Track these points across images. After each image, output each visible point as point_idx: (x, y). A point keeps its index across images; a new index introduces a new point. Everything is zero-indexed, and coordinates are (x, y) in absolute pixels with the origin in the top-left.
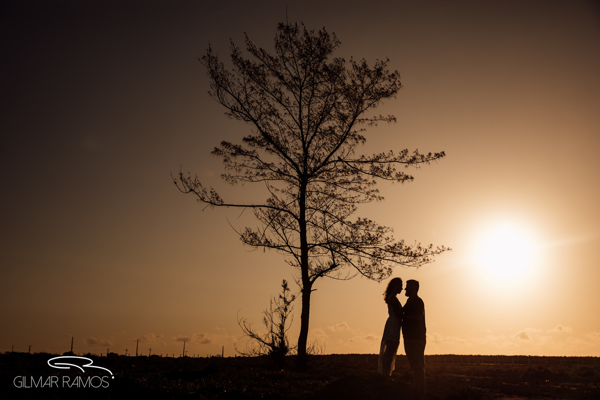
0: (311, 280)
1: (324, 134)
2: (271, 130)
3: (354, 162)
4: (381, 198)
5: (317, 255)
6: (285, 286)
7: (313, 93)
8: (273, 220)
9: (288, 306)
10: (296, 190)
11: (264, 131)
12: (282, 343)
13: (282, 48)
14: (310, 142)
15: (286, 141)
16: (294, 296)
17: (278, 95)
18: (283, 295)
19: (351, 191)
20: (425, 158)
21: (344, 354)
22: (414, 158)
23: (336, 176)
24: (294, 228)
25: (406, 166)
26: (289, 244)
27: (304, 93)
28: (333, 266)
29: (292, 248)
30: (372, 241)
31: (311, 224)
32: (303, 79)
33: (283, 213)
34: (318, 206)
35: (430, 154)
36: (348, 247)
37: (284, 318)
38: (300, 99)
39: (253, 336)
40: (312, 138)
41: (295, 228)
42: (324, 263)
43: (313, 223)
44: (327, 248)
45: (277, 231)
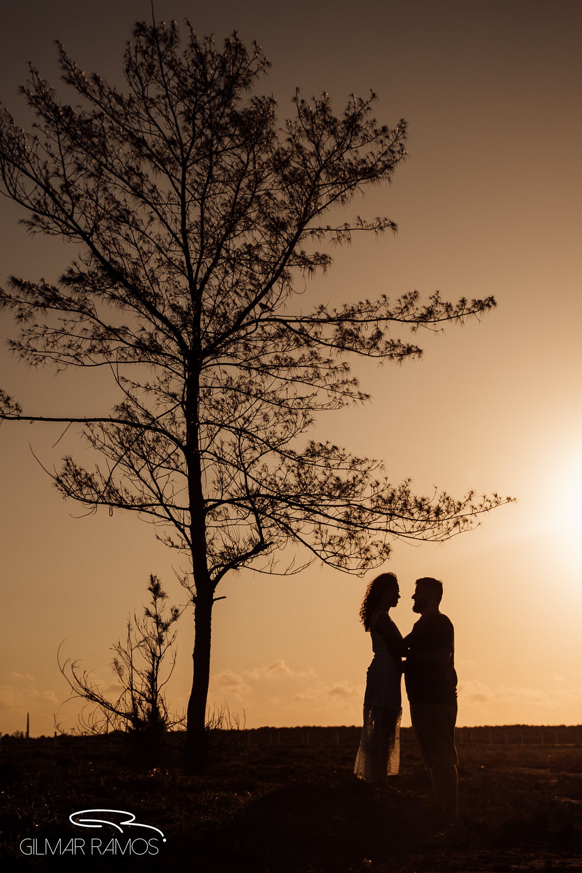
0: (212, 577)
1: (234, 262)
2: (121, 256)
3: (301, 321)
4: (364, 397)
5: (225, 523)
6: (156, 590)
7: (210, 175)
8: (129, 449)
9: (164, 634)
10: (177, 385)
11: (107, 259)
12: (154, 713)
13: (142, 75)
14: (206, 280)
15: (154, 280)
16: (177, 611)
17: (136, 179)
18: (152, 610)
19: (298, 384)
20: (455, 309)
21: (289, 726)
22: (430, 312)
23: (263, 351)
24: (174, 467)
25: (414, 329)
26: (164, 501)
27: (190, 174)
28: (260, 547)
29: (171, 510)
30: (343, 491)
31: (212, 456)
32: (189, 144)
33: (149, 435)
34: (224, 418)
35: (463, 301)
36: (290, 504)
37: (156, 658)
38: (184, 188)
39: (91, 697)
40: (210, 270)
41: (177, 467)
42: (241, 541)
43: (215, 455)
44: (247, 507)
45: (137, 473)
